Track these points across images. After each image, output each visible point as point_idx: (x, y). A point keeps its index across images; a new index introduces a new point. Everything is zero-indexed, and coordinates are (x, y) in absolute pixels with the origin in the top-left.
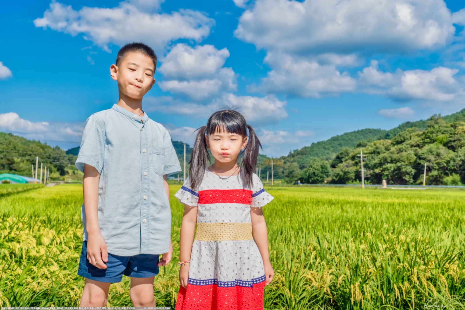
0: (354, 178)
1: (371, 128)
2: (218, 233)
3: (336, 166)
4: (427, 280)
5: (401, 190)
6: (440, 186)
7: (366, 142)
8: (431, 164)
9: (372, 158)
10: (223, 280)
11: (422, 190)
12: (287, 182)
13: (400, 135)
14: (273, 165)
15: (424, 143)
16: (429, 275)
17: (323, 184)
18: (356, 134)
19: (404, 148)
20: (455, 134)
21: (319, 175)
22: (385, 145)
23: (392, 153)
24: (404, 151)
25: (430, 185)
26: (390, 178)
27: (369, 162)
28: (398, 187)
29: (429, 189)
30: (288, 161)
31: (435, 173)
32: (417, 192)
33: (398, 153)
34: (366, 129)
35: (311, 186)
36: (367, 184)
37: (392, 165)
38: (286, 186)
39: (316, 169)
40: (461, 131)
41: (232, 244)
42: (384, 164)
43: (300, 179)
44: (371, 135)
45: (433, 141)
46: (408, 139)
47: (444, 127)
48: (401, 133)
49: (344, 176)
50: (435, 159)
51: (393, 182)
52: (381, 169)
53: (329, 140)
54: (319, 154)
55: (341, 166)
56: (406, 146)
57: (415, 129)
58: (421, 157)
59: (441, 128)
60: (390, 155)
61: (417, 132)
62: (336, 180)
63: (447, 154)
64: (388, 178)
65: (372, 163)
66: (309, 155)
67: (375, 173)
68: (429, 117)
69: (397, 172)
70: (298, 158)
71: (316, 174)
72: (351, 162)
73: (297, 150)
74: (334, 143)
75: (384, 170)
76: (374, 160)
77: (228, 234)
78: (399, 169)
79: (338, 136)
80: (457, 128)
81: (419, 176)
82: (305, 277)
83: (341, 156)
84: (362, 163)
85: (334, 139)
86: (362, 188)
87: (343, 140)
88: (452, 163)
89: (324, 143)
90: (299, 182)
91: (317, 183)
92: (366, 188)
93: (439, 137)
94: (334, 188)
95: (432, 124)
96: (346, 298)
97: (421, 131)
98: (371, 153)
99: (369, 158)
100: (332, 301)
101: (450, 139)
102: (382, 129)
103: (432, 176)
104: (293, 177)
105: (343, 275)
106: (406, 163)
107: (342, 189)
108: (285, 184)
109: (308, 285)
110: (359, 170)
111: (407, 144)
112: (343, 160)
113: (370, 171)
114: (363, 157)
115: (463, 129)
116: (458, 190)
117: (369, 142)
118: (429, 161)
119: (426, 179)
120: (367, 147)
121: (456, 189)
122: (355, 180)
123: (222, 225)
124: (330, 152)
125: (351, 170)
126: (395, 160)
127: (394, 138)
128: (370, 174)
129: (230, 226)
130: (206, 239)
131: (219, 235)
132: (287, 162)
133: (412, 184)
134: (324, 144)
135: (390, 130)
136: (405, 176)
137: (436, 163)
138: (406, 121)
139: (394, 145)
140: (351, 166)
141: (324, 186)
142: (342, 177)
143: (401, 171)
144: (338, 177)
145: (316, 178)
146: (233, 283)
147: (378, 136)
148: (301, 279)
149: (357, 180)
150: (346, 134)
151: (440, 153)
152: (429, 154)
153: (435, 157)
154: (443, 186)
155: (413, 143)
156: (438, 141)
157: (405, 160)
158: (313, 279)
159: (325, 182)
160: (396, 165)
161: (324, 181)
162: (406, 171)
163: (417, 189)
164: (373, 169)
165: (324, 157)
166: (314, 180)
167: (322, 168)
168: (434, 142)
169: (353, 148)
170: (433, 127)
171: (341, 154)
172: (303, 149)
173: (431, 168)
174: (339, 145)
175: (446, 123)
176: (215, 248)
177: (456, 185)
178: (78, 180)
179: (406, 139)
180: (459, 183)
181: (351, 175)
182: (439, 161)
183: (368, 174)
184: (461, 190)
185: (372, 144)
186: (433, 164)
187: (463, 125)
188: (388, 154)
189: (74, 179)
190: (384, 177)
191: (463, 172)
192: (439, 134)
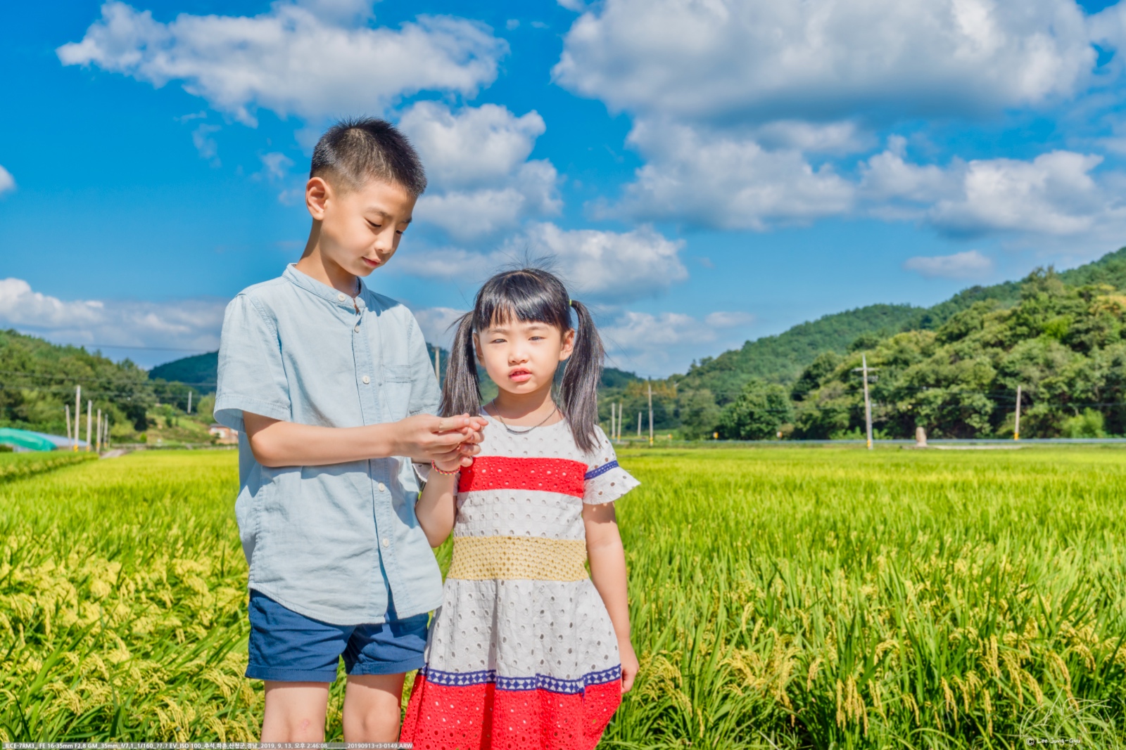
0: (847, 423)
1: (887, 303)
2: (499, 561)
3: (804, 397)
4: (1023, 666)
5: (961, 451)
6: (1053, 440)
7: (875, 338)
8: (1032, 388)
9: (891, 376)
10: (506, 674)
11: (1013, 451)
12: (687, 438)
13: (957, 320)
14: (653, 396)
15: (1016, 337)
16: (1026, 654)
17: (774, 441)
18: (851, 318)
19: (967, 350)
20: (1088, 314)
21: (762, 419)
22: (922, 345)
23: (937, 362)
24: (967, 357)
25: (1031, 437)
26: (935, 423)
27: (885, 384)
28: (954, 444)
29: (1028, 448)
30: (688, 385)
31: (1041, 409)
32: (999, 457)
33: (951, 363)
34: (875, 306)
35: (744, 446)
36: (880, 438)
37: (939, 392)
38: (684, 447)
39: (755, 405)
40: (1102, 308)
41: (531, 588)
42: (919, 389)
43: (718, 429)
44: (886, 319)
45: (1036, 332)
46: (975, 328)
47: (1062, 297)
48: (959, 314)
49: (823, 419)
50: (1043, 375)
51: (940, 433)
52: (913, 401)
53: (786, 334)
54: (761, 368)
55: (815, 396)
56: (972, 345)
57: (993, 304)
58: (1007, 370)
59: (1054, 300)
60: (935, 366)
61: (998, 312)
62: (805, 429)
63: (1068, 361)
64: (929, 424)
65: (891, 388)
66: (739, 371)
67: (897, 410)
68: (1025, 274)
69: (950, 408)
70: (713, 378)
71: (756, 416)
72: (841, 386)
73: (710, 358)
74: (797, 341)
75: (920, 403)
76: (897, 380)
77: (523, 563)
78: (955, 400)
79: (807, 323)
80: (1093, 299)
81: (1005, 415)
82: (729, 665)
83: (815, 372)
84: (867, 389)
85: (799, 331)
86: (866, 447)
87: (821, 332)
88: (1080, 385)
89: (775, 341)
90: (716, 435)
91: (758, 438)
92: (877, 448)
93: (1050, 322)
94: (798, 450)
95: (1033, 292)
96: (825, 713)
97: (1008, 308)
98: (889, 364)
99: (883, 375)
100: (793, 721)
101: (1077, 326)
102: (914, 304)
103: (1036, 416)
104: (701, 423)
105: (818, 660)
106: (973, 385)
107: (819, 450)
108: (683, 441)
109: (735, 685)
110: (860, 405)
111: (974, 341)
112: (821, 381)
113: (885, 405)
114: (869, 374)
115: (1107, 302)
116: (1097, 449)
117: (881, 336)
118: (1027, 380)
119: (1021, 424)
120: (878, 348)
121: (1094, 446)
122: (852, 428)
123: (508, 541)
124: (788, 362)
125: (840, 406)
126: (946, 379)
127: (942, 327)
128: (886, 415)
129: (529, 544)
130: (472, 574)
131: (502, 566)
132: (687, 389)
133: (987, 436)
134: (773, 345)
135: (934, 308)
136: (970, 416)
137: (1045, 386)
138: (969, 285)
139: (943, 343)
140: (840, 396)
141: (776, 445)
142: (818, 422)
143: (961, 405)
144: (810, 422)
145: (755, 426)
146: (529, 681)
147: (903, 323)
148: (719, 671)
149: (858, 429)
150: (826, 318)
151: (1053, 361)
152: (1026, 364)
153: (1042, 371)
154: (1062, 440)
155: (989, 337)
156: (1049, 332)
157: (970, 379)
158: (747, 671)
159: (779, 434)
160: (948, 391)
161: (775, 434)
162: (971, 404)
163: (999, 447)
164: (893, 402)
165: (776, 375)
166: (751, 430)
167: (771, 401)
168: (1038, 333)
169: (845, 351)
170: (1035, 297)
171: (816, 366)
172: (723, 356)
173: (1032, 397)
174: (810, 344)
175: (1067, 288)
176: (492, 595)
177: (1092, 437)
178: (180, 441)
179: (972, 329)
180: (1099, 432)
181: (840, 416)
182: (1052, 379)
183: (882, 413)
184: (1105, 447)
185: (891, 341)
186: (1036, 386)
187: (1106, 293)
188: (929, 364)
189: (168, 438)
190: (920, 421)
191: (1110, 405)
192: (1051, 314)
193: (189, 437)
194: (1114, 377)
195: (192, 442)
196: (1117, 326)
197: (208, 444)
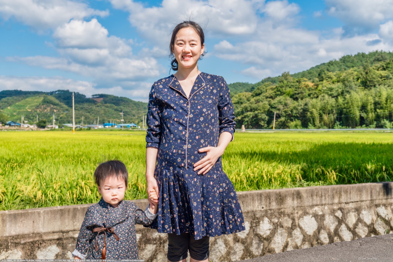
5: (257, 133)
6: (286, 130)
8: (280, 112)
11: (273, 133)
13: (258, 89)
15: (277, 95)
19: (261, 99)
20: (299, 88)
22: (247, 97)
23: (251, 103)
24: (261, 101)
25: (279, 129)
28: (255, 131)
29: (276, 132)
31: (283, 119)
33: (256, 103)
34: (237, 83)
37: (251, 113)
40: (303, 86)
42: (245, 112)
44: (240, 87)
45: (282, 94)
46: (264, 92)
47: (291, 82)
48: (259, 87)
51: (251, 127)
52: (243, 116)
57: (270, 84)
58: (273, 106)
59: (289, 83)
60: (250, 105)
61: (272, 87)
63: (291, 103)
64: (248, 124)
67: (238, 119)
68: (281, 74)
69: (255, 119)
75: (245, 117)
76: (238, 109)
78: (256, 116)
80: (301, 83)
81: (271, 121)
88: (295, 111)
93: (287, 90)
95: (282, 80)
97: (274, 85)
98: (236, 103)
101: (295, 92)
103: (281, 122)
106: (262, 111)
111: (263, 96)
115: (305, 84)
117: (235, 94)
119: (276, 124)
120: (233, 98)
126: (254, 109)
127: (254, 91)
133: (266, 128)
135: (255, 84)
136: (261, 121)
137: (284, 112)
138: (267, 77)
139: (254, 96)
143: (258, 118)
151: (287, 103)
152: (279, 104)
153: (283, 107)
154: (289, 130)
155: (268, 95)
156: (286, 94)
157: (261, 109)
160: (254, 113)
162: (261, 118)
170: (283, 82)
173: (281, 115)
175: (293, 79)
177: (297, 129)
180: (299, 127)
182: (286, 109)
185: (237, 96)
186: (282, 112)
187: (305, 81)
188: (248, 104)
191: (303, 118)
192: (287, 88)
194: (305, 109)
196: (307, 92)
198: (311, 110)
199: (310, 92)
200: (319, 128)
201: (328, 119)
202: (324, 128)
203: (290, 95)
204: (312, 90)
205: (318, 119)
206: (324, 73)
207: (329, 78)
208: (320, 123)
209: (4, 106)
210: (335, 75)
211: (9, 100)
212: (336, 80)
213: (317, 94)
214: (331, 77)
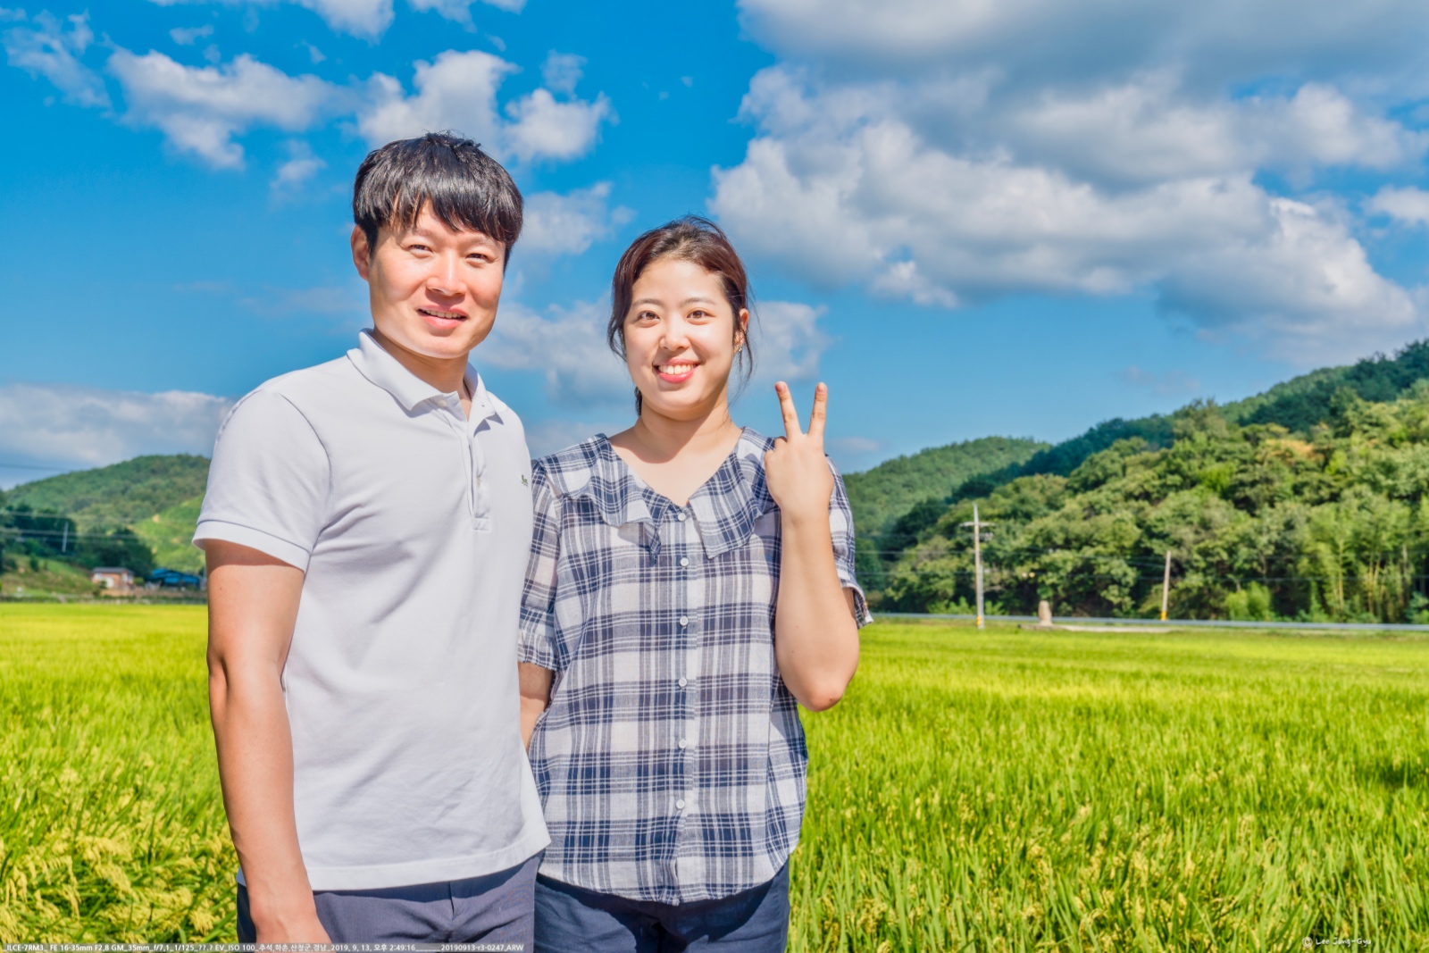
0: (951, 592)
3: (898, 556)
5: (1094, 634)
6: (1211, 622)
7: (989, 481)
8: (1183, 554)
9: (1008, 532)
11: (1160, 635)
13: (1093, 464)
15: (1165, 489)
18: (959, 454)
19: (1104, 502)
20: (1254, 462)
22: (1049, 493)
23: (1068, 517)
24: (1104, 511)
25: (1184, 617)
26: (1062, 594)
27: (1000, 543)
28: (1087, 624)
29: (1179, 632)
31: (1194, 580)
32: (1143, 642)
33: (1085, 518)
34: (990, 439)
36: (993, 614)
37: (1069, 555)
40: (1271, 455)
42: (1044, 551)
44: (1003, 457)
45: (1190, 482)
46: (1115, 474)
47: (1224, 439)
48: (1096, 454)
49: (921, 586)
50: (1198, 537)
51: (1069, 608)
52: (1036, 566)
53: (875, 470)
55: (910, 556)
57: (1138, 444)
58: (1155, 530)
59: (1212, 441)
60: (1064, 522)
61: (1146, 455)
62: (896, 598)
63: (1230, 523)
64: (1056, 596)
65: (1008, 549)
67: (1016, 578)
72: (944, 544)
74: (889, 480)
76: (1015, 537)
79: (902, 458)
80: (1261, 443)
81: (1150, 588)
83: (911, 524)
84: (978, 549)
85: (891, 468)
86: (976, 625)
87: (919, 470)
88: (1243, 551)
89: (861, 480)
92: (991, 628)
93: (1208, 469)
94: (889, 626)
95: (1188, 431)
97: (1156, 450)
98: (1005, 517)
99: (998, 531)
103: (1188, 590)
106: (1111, 548)
107: (915, 627)
110: (969, 569)
111: (1115, 491)
112: (919, 536)
113: (1000, 570)
114: (981, 530)
115: (1277, 448)
116: (1263, 635)
117: (998, 480)
118: (1178, 544)
119: (1170, 600)
120: (993, 495)
121: (1259, 632)
122: (955, 599)
124: (877, 508)
125: (943, 570)
126: (1077, 539)
127: (1074, 471)
128: (1002, 582)
133: (1127, 614)
134: (859, 484)
135: (1064, 444)
136: (1106, 588)
137: (1199, 552)
139: (1076, 491)
140: (942, 556)
142: (915, 590)
143: (1095, 573)
149: (963, 600)
150: (927, 453)
151: (1210, 521)
152: (1177, 523)
153: (1197, 533)
154: (1222, 622)
155: (1132, 486)
156: (1207, 482)
157: (1107, 539)
160: (1080, 555)
162: (1108, 573)
163: (1141, 630)
164: (1010, 567)
168: (1193, 484)
170: (1190, 438)
171: (913, 515)
173: (1185, 566)
175: (1230, 428)
177: (1257, 620)
178: (49, 590)
179: (1111, 475)
180: (1267, 613)
181: (943, 582)
182: (1209, 543)
183: (996, 581)
184: (1273, 634)
185: (1009, 487)
186: (1189, 551)
187: (1277, 436)
188: (1058, 519)
189: (32, 587)
190: (1045, 592)
191: (1278, 580)
192: (1209, 460)
193: (62, 585)
194: (1285, 543)
195: (65, 592)
196: (1290, 479)
197: (90, 596)
198: (1309, 550)
199: (1300, 479)
200: (1345, 618)
201: (1379, 583)
202: (1365, 621)
203: (1219, 488)
204: (1307, 469)
205: (1341, 584)
206: (1352, 405)
207: (1371, 424)
208: (1346, 598)
209: (139, 511)
210: (1396, 416)
211: (158, 492)
212: (1404, 435)
213: (1329, 486)
214: (1383, 420)
